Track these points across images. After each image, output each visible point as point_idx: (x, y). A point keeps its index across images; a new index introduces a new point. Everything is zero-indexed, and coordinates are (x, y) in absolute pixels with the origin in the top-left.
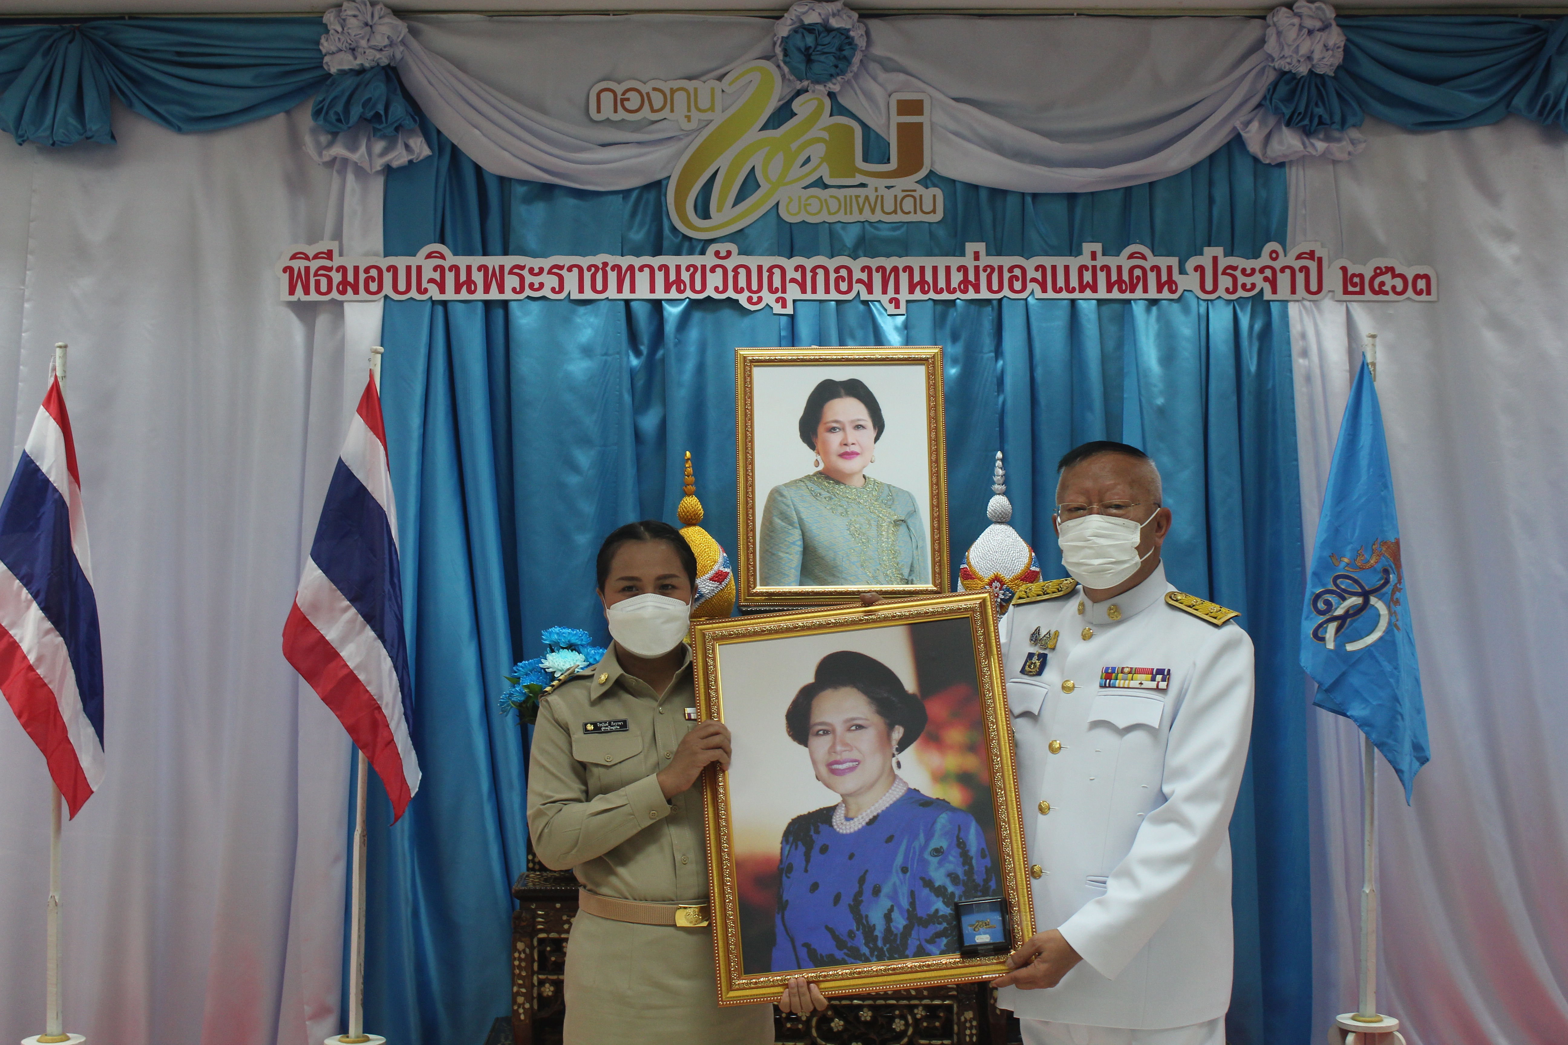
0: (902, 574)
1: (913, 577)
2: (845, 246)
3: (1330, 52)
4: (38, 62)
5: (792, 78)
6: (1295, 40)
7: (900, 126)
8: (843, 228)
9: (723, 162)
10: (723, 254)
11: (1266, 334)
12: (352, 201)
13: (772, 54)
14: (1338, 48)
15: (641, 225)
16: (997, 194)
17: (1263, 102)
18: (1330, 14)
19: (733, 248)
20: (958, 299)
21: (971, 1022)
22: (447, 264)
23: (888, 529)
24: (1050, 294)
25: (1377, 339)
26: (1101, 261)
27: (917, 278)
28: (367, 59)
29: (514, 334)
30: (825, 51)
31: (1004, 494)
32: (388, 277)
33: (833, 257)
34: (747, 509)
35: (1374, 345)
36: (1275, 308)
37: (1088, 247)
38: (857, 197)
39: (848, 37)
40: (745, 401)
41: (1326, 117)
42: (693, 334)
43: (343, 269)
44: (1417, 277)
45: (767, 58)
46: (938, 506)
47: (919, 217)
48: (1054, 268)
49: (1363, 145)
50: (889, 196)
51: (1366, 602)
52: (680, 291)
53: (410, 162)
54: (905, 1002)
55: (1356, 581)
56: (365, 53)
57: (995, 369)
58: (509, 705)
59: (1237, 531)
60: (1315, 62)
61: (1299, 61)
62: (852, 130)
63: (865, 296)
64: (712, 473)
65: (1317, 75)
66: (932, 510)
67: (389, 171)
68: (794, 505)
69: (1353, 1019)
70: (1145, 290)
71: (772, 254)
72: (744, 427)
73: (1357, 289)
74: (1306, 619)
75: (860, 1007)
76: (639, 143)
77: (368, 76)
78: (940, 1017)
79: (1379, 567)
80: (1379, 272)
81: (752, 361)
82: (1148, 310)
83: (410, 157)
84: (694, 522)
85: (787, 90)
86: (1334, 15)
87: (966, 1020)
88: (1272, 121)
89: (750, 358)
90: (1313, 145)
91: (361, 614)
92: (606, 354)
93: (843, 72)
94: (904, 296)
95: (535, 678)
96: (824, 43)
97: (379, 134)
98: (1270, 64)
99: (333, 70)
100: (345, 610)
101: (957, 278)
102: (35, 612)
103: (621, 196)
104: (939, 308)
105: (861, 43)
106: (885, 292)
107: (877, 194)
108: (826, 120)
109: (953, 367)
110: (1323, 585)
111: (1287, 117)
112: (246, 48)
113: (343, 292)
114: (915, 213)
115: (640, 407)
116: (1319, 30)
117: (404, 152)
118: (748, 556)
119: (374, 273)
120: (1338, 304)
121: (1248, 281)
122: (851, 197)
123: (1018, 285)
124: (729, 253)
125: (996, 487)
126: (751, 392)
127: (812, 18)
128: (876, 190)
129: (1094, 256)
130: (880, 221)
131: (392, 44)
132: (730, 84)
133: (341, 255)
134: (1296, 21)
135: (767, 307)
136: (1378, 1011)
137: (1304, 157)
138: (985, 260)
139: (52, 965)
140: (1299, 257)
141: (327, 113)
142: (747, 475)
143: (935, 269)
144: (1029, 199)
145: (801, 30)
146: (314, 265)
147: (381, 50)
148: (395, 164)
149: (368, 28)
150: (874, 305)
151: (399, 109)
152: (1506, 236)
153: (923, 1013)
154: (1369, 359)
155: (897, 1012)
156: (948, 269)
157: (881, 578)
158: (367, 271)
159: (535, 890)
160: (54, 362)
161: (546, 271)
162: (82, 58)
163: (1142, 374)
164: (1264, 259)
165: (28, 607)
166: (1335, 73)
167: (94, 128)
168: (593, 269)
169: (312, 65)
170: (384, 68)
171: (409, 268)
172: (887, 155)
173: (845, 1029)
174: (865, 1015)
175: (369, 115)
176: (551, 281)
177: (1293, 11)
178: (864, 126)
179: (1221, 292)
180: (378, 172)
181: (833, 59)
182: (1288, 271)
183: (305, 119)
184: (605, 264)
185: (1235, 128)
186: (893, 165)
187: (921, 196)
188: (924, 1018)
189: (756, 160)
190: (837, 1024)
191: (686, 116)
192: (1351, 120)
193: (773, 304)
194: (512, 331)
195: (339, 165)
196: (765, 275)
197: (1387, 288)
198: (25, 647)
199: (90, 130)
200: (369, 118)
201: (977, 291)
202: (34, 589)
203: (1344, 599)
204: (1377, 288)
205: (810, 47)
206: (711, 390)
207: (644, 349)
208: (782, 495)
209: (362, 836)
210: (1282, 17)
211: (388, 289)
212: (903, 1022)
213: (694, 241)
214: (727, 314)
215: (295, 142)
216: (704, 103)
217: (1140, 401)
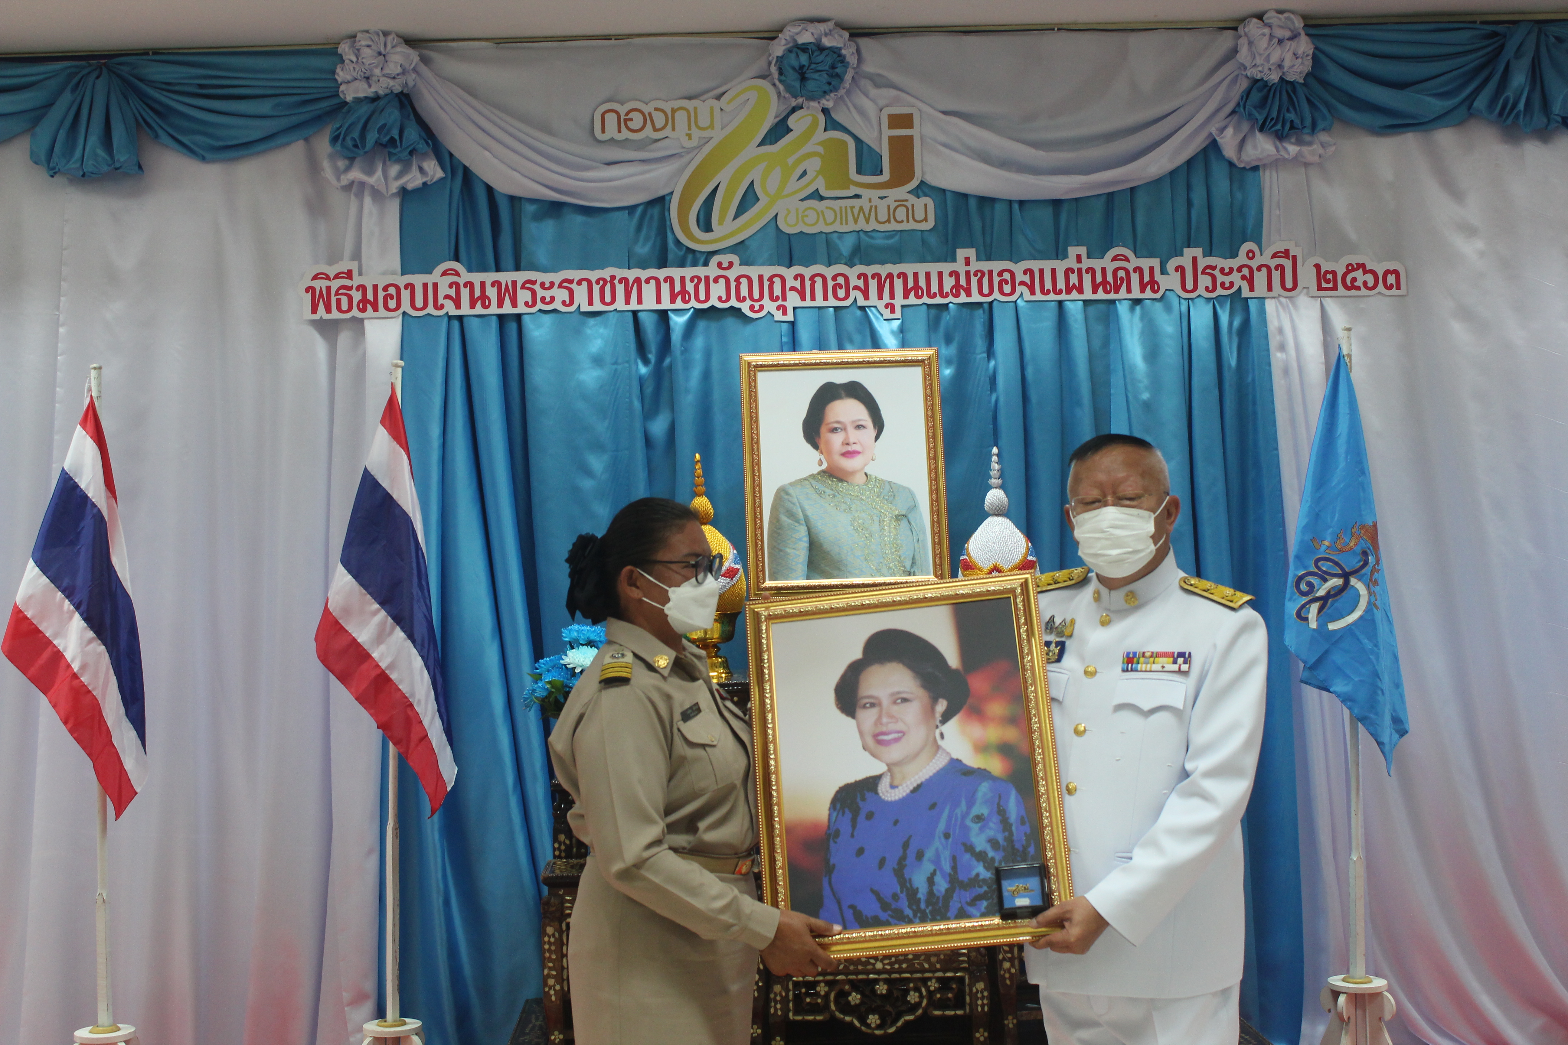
0: (904, 567)
1: (915, 569)
2: (841, 254)
3: (1300, 60)
4: (67, 98)
5: (787, 95)
6: (1267, 48)
7: (891, 139)
8: (840, 238)
9: (723, 177)
10: (725, 265)
11: (1244, 330)
12: (369, 223)
13: (768, 73)
14: (1307, 56)
15: (647, 239)
16: (986, 202)
17: (1237, 109)
18: (1299, 24)
19: (735, 259)
20: (950, 302)
21: (982, 993)
22: (461, 281)
23: (890, 523)
24: (1039, 296)
25: (1352, 332)
26: (1086, 263)
27: (911, 284)
28: (381, 86)
29: (529, 346)
30: (818, 69)
31: (1001, 487)
32: (406, 295)
33: (830, 265)
34: (755, 507)
35: (1349, 338)
36: (1253, 305)
37: (1073, 251)
38: (852, 208)
39: (840, 55)
40: (751, 404)
41: (1297, 122)
42: (699, 342)
43: (362, 288)
44: (1387, 273)
45: (763, 77)
46: (937, 500)
47: (912, 225)
48: (1041, 271)
49: (1333, 148)
50: (882, 206)
51: (1347, 583)
52: (685, 301)
53: (425, 184)
54: (919, 975)
55: (1337, 564)
56: (379, 81)
57: (987, 369)
58: (532, 701)
59: (1223, 518)
60: (1286, 69)
61: (1270, 69)
62: (845, 144)
63: (861, 302)
64: (719, 474)
65: (1288, 82)
66: (932, 505)
67: (404, 193)
68: (799, 503)
69: (1344, 980)
70: (1129, 291)
71: (772, 264)
72: (750, 430)
73: (1331, 285)
74: (1289, 600)
75: (876, 981)
76: (643, 161)
77: (382, 103)
78: (952, 988)
79: (1358, 549)
80: (1350, 269)
81: (756, 366)
82: (1132, 309)
83: (425, 180)
84: (705, 521)
85: (783, 107)
86: (1302, 25)
87: (977, 991)
88: (1246, 126)
89: (754, 364)
90: (1285, 149)
91: (390, 616)
92: (616, 363)
93: (836, 89)
94: (899, 301)
95: (556, 674)
96: (818, 62)
97: (393, 159)
98: (1243, 72)
99: (349, 98)
100: (375, 613)
101: (948, 283)
102: (77, 623)
103: (627, 212)
104: (933, 311)
105: (852, 60)
106: (880, 297)
107: (871, 204)
108: (821, 135)
109: (947, 367)
110: (1305, 568)
111: (1260, 123)
112: (263, 79)
113: (363, 310)
114: (908, 221)
115: (649, 414)
116: (1289, 39)
117: (419, 175)
118: (757, 553)
119: (392, 291)
120: (1312, 300)
121: (1227, 280)
122: (846, 208)
123: (1007, 289)
124: (731, 264)
125: (993, 481)
126: (756, 396)
127: (806, 38)
128: (870, 200)
129: (1079, 259)
130: (874, 230)
131: (404, 72)
132: (728, 103)
133: (360, 274)
134: (1267, 31)
135: (769, 315)
136: (1368, 972)
137: (1277, 160)
138: (975, 266)
139: (101, 960)
140: (1274, 256)
141: (344, 139)
142: (753, 475)
143: (928, 275)
144: (1016, 206)
145: (795, 49)
146: (335, 285)
147: (394, 78)
148: (410, 187)
149: (382, 57)
150: (871, 311)
151: (412, 133)
152: (1470, 231)
153: (937, 985)
154: (1345, 352)
155: (911, 985)
156: (940, 274)
157: (884, 570)
158: (385, 289)
159: (563, 877)
160: (90, 382)
161: (556, 285)
162: (109, 93)
163: (1127, 370)
164: (1242, 259)
165: (71, 618)
166: (1304, 80)
167: (122, 159)
168: (601, 282)
169: (328, 94)
170: (397, 95)
171: (425, 286)
172: (880, 167)
173: (862, 1003)
174: (881, 988)
175: (385, 140)
176: (562, 295)
177: (1263, 22)
178: (857, 140)
179: (1201, 290)
180: (393, 195)
181: (826, 76)
182: (1264, 270)
183: (323, 145)
184: (613, 277)
185: (1211, 134)
186: (886, 176)
187: (913, 206)
188: (938, 990)
189: (755, 175)
190: (855, 998)
191: (687, 135)
192: (1321, 125)
193: (774, 311)
194: (525, 344)
195: (357, 189)
196: (766, 284)
197: (1359, 283)
198: (68, 656)
199: (118, 160)
200: (384, 143)
201: (969, 294)
202: (76, 600)
203: (1325, 580)
204: (1349, 284)
205: (804, 66)
206: (717, 395)
207: (652, 357)
208: (788, 494)
209: (395, 829)
210: (1253, 28)
211: (406, 306)
212: (917, 994)
213: (697, 254)
214: (730, 322)
215: (314, 168)
216: (704, 121)
217: (1127, 397)
